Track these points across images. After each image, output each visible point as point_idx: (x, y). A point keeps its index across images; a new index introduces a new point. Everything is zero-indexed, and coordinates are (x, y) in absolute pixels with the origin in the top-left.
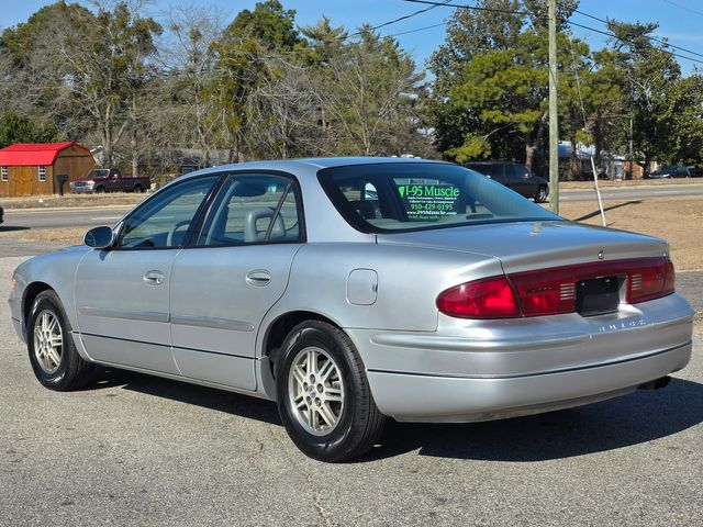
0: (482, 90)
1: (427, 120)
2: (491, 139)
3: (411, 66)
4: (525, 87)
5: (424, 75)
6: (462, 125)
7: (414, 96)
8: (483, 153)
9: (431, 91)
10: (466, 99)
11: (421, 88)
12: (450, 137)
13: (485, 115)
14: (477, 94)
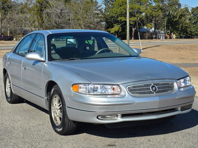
0: (118, 10)
1: (102, 20)
2: (122, 26)
3: (97, 3)
4: (132, 10)
5: (101, 5)
6: (113, 21)
7: (99, 12)
8: (119, 30)
9: (104, 11)
10: (114, 13)
11: (101, 10)
12: (109, 25)
13: (119, 19)
14: (117, 12)
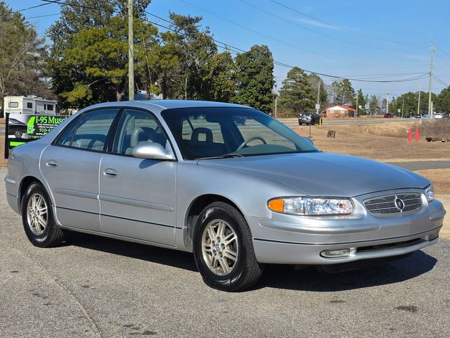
0: (86, 53)
1: (46, 71)
2: (92, 87)
3: (34, 34)
4: (115, 53)
5: (44, 40)
6: (72, 76)
7: (37, 55)
8: (87, 96)
9: (50, 52)
10: (75, 59)
11: (43, 49)
12: (63, 83)
13: (88, 71)
14: (82, 56)
